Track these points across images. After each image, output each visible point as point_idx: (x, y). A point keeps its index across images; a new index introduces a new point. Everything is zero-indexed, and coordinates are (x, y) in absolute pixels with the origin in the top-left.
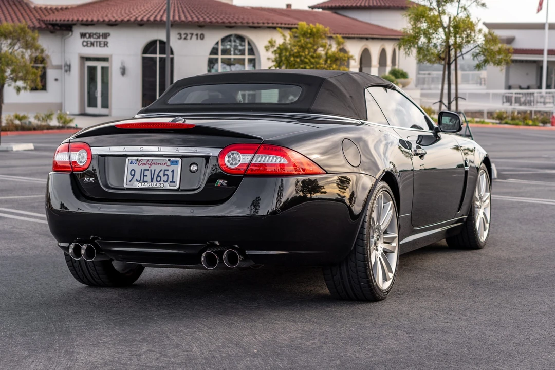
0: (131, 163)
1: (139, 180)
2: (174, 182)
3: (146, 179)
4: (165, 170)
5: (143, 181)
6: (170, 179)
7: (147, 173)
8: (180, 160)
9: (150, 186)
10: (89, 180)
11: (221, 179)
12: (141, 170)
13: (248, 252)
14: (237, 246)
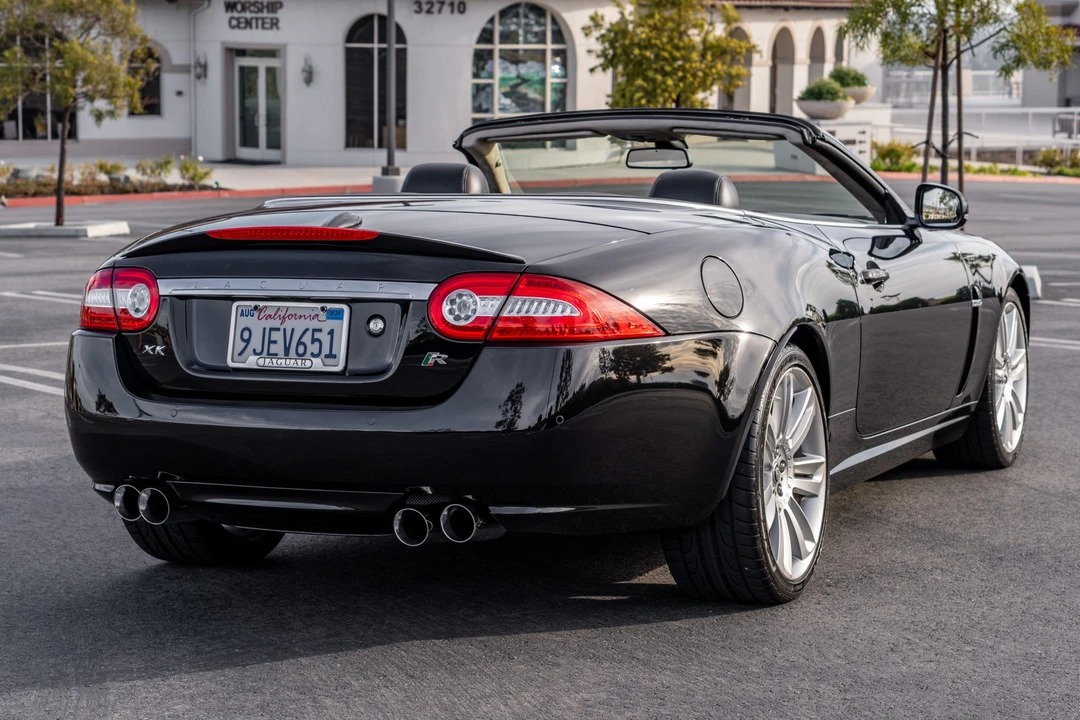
0: (242, 315)
1: (258, 350)
2: (335, 357)
3: (274, 349)
4: (314, 330)
5: (269, 354)
7: (277, 336)
8: (345, 308)
9: (283, 365)
10: (153, 350)
11: (435, 351)
12: (264, 329)
13: (495, 510)
14: (470, 497)
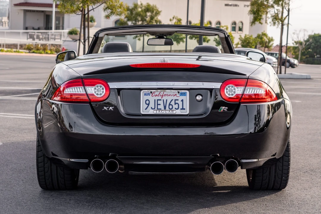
0: (145, 95)
1: (153, 108)
2: (184, 109)
3: (159, 107)
4: (175, 100)
5: (157, 109)
6: (181, 107)
7: (160, 102)
8: (188, 92)
9: (164, 113)
10: (108, 109)
11: (223, 106)
12: (155, 100)
